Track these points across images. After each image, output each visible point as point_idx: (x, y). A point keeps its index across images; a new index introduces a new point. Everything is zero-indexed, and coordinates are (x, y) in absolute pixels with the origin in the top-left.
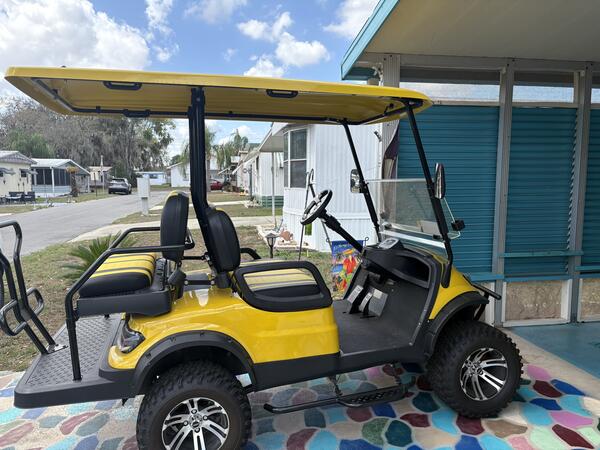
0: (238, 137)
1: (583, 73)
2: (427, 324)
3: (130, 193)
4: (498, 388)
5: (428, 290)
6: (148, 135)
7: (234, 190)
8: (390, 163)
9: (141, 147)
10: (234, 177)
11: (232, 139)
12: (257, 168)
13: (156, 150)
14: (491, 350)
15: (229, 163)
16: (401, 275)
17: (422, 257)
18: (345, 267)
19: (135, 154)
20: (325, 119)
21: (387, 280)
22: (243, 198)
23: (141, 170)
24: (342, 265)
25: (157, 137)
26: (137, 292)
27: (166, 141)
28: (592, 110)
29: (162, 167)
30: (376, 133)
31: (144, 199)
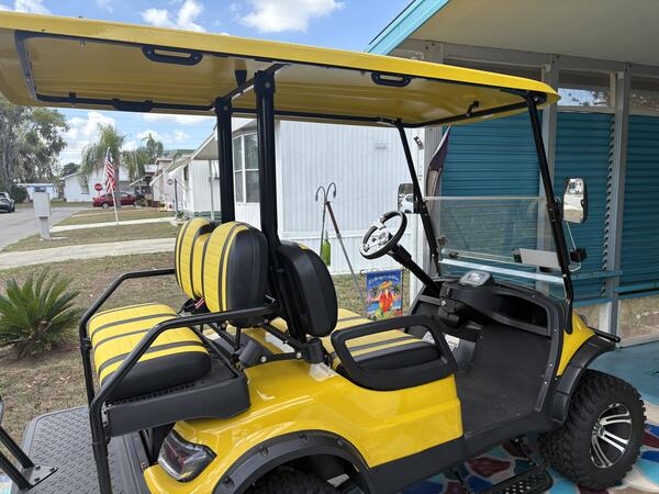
0: (151, 142)
1: (621, 75)
2: (555, 382)
3: (13, 210)
4: (622, 449)
5: (550, 338)
6: (32, 139)
7: (150, 205)
8: (435, 175)
9: (23, 153)
10: (148, 190)
11: (145, 144)
12: (186, 179)
13: (43, 157)
14: (618, 405)
15: (142, 171)
16: (505, 320)
17: (528, 294)
18: (381, 305)
19: (15, 162)
20: (378, 119)
21: (467, 323)
22: (166, 214)
23: (22, 182)
24: (378, 302)
25: (44, 141)
26: (198, 384)
27: (58, 146)
28: (631, 116)
29: (52, 178)
30: (416, 139)
31: (44, 219)
